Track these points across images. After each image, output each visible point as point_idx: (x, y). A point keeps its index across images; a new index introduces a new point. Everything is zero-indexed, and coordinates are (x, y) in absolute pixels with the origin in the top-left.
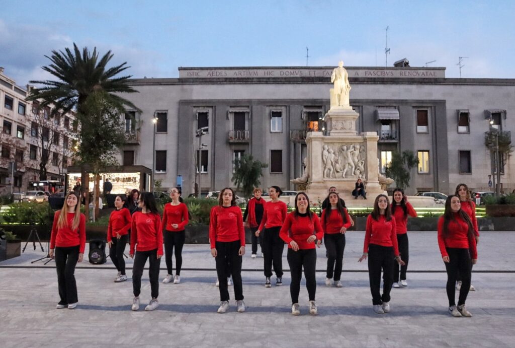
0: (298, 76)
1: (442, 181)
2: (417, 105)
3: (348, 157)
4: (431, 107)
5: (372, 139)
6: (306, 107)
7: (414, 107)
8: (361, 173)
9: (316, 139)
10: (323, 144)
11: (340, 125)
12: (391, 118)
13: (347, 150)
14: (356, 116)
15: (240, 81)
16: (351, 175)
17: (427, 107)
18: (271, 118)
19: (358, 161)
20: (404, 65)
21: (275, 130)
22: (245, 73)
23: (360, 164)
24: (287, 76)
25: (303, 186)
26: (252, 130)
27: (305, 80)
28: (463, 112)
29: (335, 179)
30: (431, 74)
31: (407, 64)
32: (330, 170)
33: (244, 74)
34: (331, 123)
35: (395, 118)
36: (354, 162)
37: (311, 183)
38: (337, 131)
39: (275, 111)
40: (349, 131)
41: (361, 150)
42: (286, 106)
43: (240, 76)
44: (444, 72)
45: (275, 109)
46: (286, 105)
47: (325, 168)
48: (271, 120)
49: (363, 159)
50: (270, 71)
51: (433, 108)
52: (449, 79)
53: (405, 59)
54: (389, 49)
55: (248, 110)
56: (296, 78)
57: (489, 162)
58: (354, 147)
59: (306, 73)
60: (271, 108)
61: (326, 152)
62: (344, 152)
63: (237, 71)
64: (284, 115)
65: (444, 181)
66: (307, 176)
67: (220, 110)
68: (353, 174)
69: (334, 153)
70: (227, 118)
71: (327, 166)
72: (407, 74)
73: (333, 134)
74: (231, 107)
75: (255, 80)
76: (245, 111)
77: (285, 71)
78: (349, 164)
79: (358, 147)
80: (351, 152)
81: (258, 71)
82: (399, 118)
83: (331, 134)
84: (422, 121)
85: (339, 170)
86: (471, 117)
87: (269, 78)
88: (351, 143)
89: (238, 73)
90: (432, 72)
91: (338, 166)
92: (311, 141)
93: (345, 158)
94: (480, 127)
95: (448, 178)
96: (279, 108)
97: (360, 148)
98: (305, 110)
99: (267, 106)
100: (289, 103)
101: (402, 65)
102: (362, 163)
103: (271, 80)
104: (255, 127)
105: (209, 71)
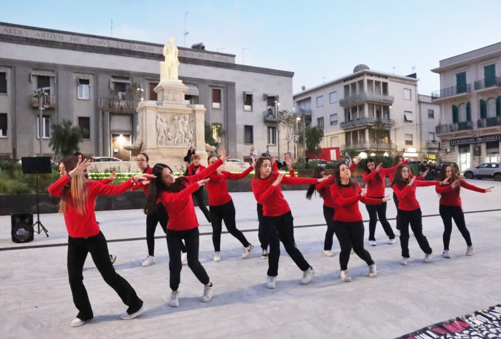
0: (106, 46)
1: (231, 150)
2: (213, 84)
3: (179, 126)
4: (224, 87)
5: (200, 111)
6: (114, 77)
7: (210, 86)
8: (190, 141)
9: (150, 108)
10: (157, 113)
11: (171, 96)
12: (192, 94)
13: (178, 119)
14: (186, 89)
15: (44, 44)
16: (182, 143)
17: (221, 87)
18: (78, 85)
19: (188, 130)
20: (200, 48)
21: (82, 97)
22: (50, 36)
23: (189, 133)
24: (95, 45)
25: (137, 152)
26: (58, 95)
27: (112, 51)
28: (249, 93)
29: (167, 146)
30: (224, 59)
31: (203, 48)
32: (162, 137)
33: (48, 37)
34: (163, 94)
35: (195, 95)
36: (184, 131)
37: (146, 149)
38: (168, 102)
39: (82, 78)
40: (178, 102)
41: (190, 121)
42: (94, 75)
43: (43, 38)
44: (234, 59)
45: (83, 77)
46: (94, 73)
47: (158, 136)
48: (78, 88)
49: (192, 129)
50: (77, 37)
51: (225, 88)
52: (238, 65)
53: (202, 43)
54: (188, 33)
55: (53, 75)
56: (104, 48)
57: (266, 135)
58: (184, 117)
59: (114, 45)
60: (78, 75)
61: (159, 121)
62: (175, 122)
63: (40, 32)
64: (91, 83)
65: (233, 150)
66: (140, 142)
67: (21, 72)
68: (183, 142)
69: (166, 122)
70: (30, 80)
71: (160, 134)
72: (205, 57)
73: (166, 105)
74: (33, 69)
75: (60, 44)
76: (50, 75)
77: (93, 39)
78: (180, 133)
79: (187, 117)
80: (181, 122)
81: (64, 35)
82: (198, 95)
83: (163, 104)
84: (217, 98)
85: (170, 138)
86: (254, 98)
87: (75, 45)
88: (182, 114)
89: (41, 35)
90: (225, 57)
91: (170, 134)
92: (146, 110)
93: (176, 127)
94: (260, 107)
95: (236, 147)
96: (87, 75)
97: (190, 118)
98: (113, 80)
99: (74, 73)
100: (97, 72)
101: (199, 48)
102: (191, 132)
103: (78, 47)
104: (62, 93)
105: (5, 27)
